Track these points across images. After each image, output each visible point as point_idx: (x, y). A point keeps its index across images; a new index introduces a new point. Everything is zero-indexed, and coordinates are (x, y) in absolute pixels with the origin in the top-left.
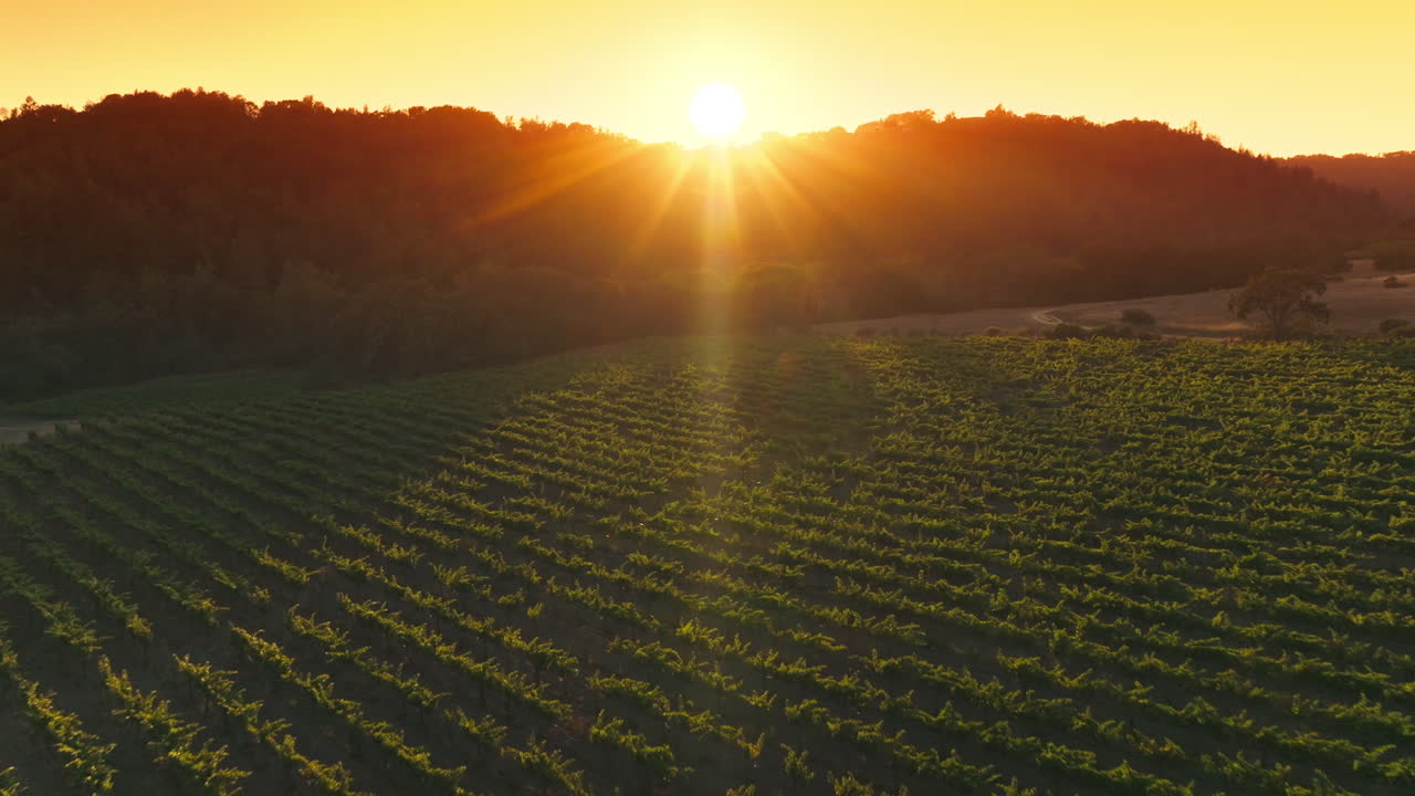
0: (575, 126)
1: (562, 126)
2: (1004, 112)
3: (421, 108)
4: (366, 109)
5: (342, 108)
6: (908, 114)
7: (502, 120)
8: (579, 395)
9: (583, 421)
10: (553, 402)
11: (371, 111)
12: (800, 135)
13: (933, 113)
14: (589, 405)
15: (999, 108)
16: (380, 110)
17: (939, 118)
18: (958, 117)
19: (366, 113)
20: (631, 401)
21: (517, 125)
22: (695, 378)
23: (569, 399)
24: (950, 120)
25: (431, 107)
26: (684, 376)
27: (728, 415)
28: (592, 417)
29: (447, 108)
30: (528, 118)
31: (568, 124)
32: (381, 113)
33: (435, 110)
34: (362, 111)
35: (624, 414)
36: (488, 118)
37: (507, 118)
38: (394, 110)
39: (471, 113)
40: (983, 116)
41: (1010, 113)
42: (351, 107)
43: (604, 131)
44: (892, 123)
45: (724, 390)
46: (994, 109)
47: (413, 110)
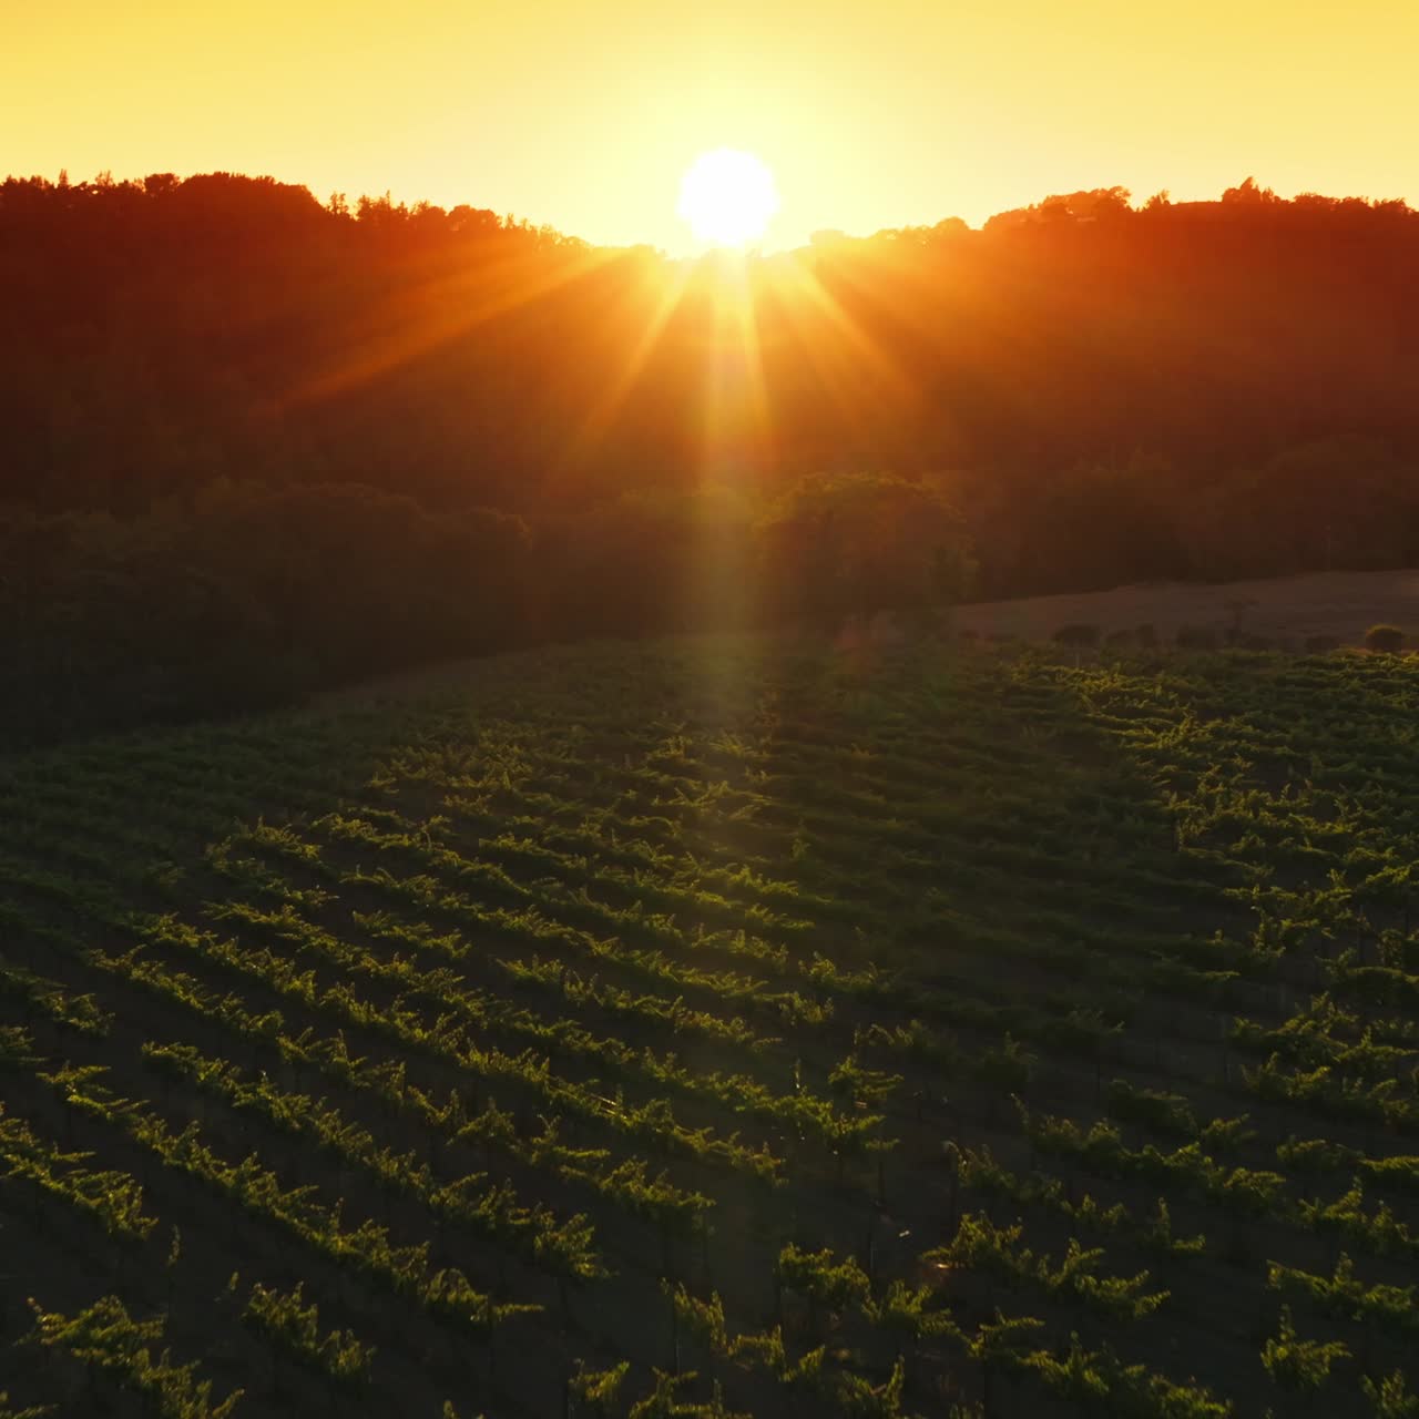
0: (462, 212)
1: (437, 212)
2: (1256, 191)
3: (169, 177)
4: (63, 178)
5: (17, 177)
6: (1081, 195)
7: (324, 200)
8: (385, 826)
9: (377, 921)
10: (310, 849)
11: (73, 182)
12: (884, 233)
13: (1127, 194)
14: (407, 862)
15: (1247, 183)
16: (91, 182)
17: (1137, 202)
18: (1173, 201)
19: (63, 187)
20: (519, 849)
21: (353, 211)
22: (692, 772)
23: (359, 839)
24: (1158, 207)
25: (190, 175)
26: (662, 766)
27: (774, 902)
28: (404, 907)
29: (220, 178)
30: (374, 197)
31: (448, 208)
32: (94, 187)
33: (198, 182)
34: (56, 182)
35: (494, 896)
36: (297, 197)
37: (334, 198)
38: (117, 180)
39: (265, 185)
40: (1219, 199)
41: (1267, 194)
42: (36, 174)
43: (517, 222)
44: (1055, 209)
45: (764, 814)
46: (1238, 187)
47: (155, 182)
